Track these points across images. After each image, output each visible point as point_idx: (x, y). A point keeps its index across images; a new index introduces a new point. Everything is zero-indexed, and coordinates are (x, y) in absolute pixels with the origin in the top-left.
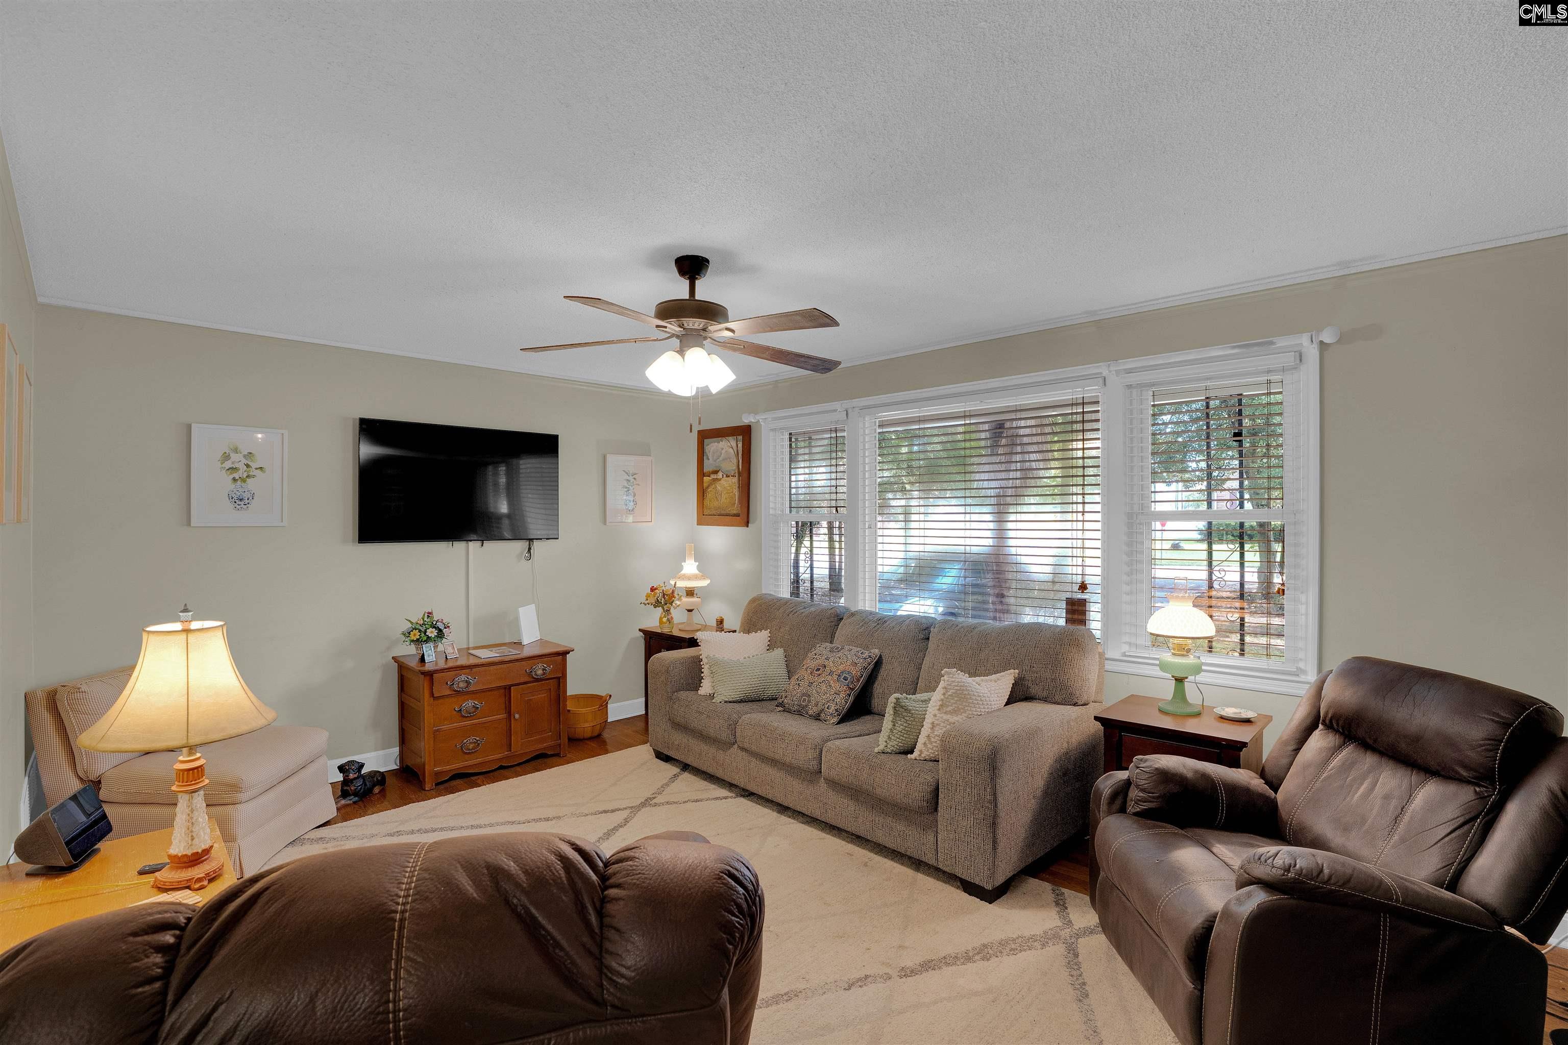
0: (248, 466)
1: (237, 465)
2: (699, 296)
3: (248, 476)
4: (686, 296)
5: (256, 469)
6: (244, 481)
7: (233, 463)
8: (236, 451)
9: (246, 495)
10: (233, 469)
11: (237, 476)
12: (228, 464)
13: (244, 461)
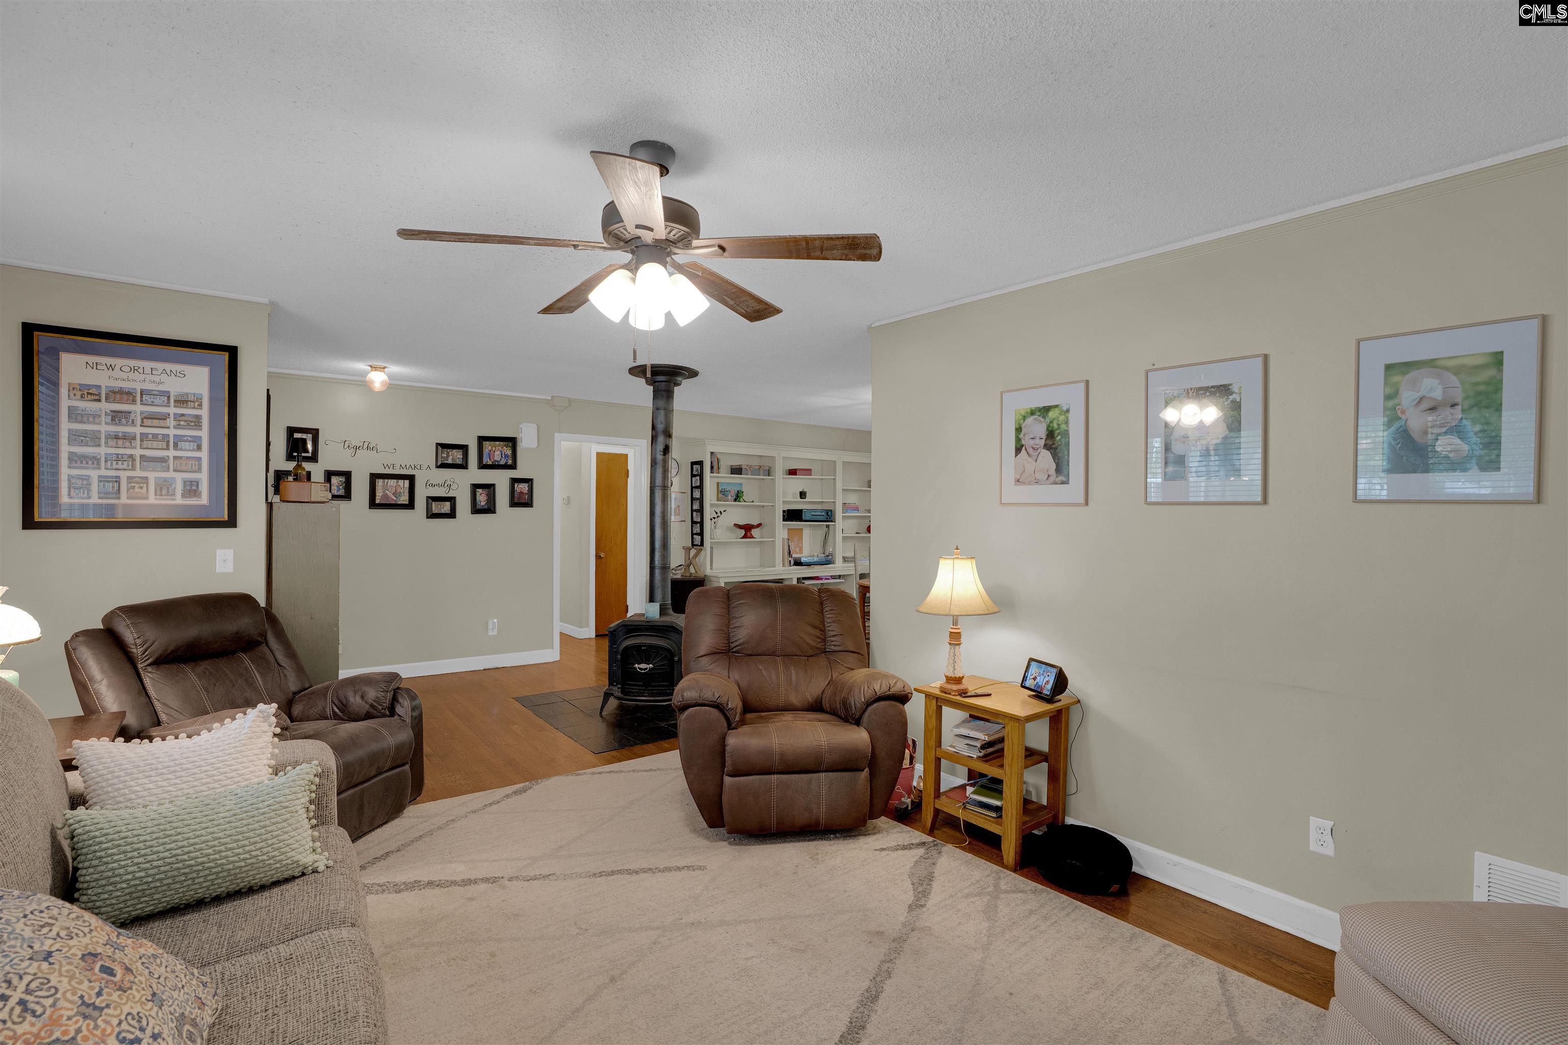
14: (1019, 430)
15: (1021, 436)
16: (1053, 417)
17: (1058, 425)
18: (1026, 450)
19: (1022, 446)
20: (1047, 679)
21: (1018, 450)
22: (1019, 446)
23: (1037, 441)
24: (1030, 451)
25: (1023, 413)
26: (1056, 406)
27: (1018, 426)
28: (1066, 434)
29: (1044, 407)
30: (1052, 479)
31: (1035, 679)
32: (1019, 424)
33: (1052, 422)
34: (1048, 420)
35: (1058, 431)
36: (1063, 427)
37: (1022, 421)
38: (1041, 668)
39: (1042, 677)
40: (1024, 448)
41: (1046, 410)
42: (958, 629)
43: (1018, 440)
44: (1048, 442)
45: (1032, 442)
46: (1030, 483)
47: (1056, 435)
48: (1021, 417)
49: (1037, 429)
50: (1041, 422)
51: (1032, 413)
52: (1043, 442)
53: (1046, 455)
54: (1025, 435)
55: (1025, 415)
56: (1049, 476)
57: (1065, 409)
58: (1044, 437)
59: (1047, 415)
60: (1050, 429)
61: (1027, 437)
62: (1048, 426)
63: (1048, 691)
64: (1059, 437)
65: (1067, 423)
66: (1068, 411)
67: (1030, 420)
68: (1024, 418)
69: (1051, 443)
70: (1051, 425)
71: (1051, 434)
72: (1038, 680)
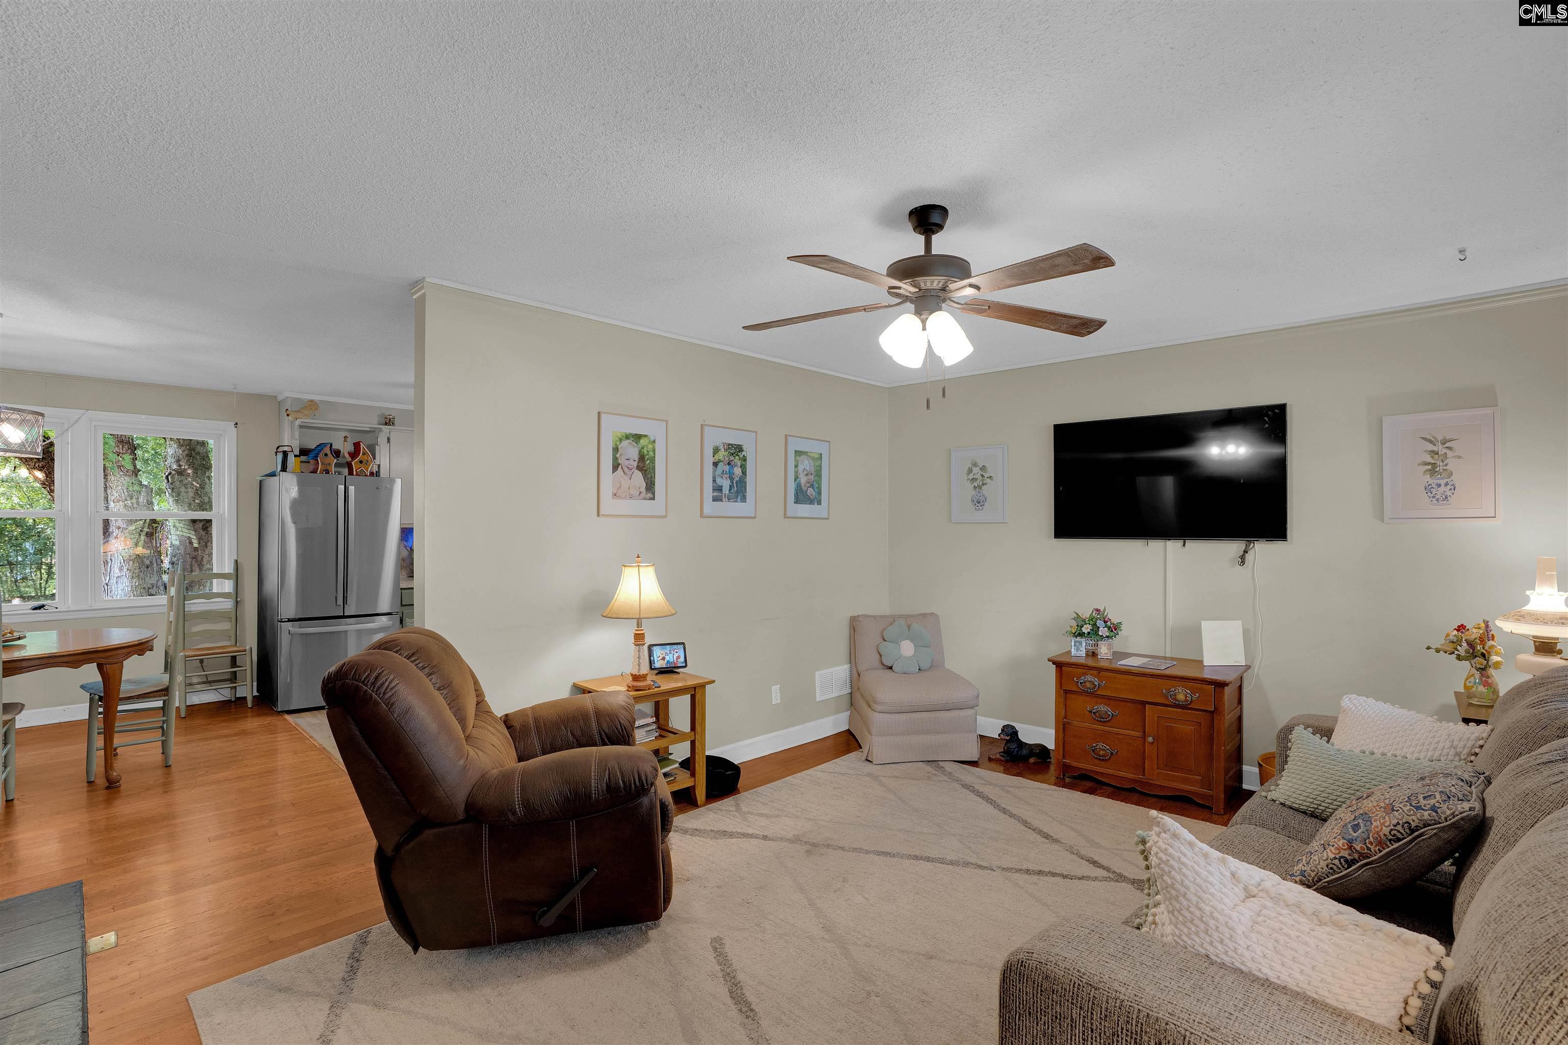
0: (982, 476)
1: (976, 476)
2: (935, 251)
3: (983, 484)
4: (922, 252)
5: (987, 478)
6: (980, 488)
7: (974, 475)
8: (975, 465)
9: (982, 499)
10: (974, 480)
11: (976, 484)
12: (971, 476)
13: (981, 473)
14: (616, 450)
15: (618, 456)
16: (644, 444)
17: (648, 451)
18: (622, 468)
19: (619, 464)
20: (676, 655)
21: (615, 467)
22: (615, 464)
23: (632, 462)
24: (626, 470)
25: (619, 435)
26: (646, 436)
27: (615, 447)
28: (653, 460)
29: (636, 434)
30: (644, 494)
31: (664, 659)
32: (616, 445)
33: (643, 448)
34: (640, 446)
35: (647, 457)
36: (651, 453)
37: (618, 443)
38: (666, 649)
39: (671, 656)
40: (620, 467)
41: (638, 437)
42: (642, 630)
43: (615, 459)
44: (640, 464)
45: (627, 462)
46: (625, 498)
47: (646, 459)
48: (617, 439)
49: (631, 452)
50: (634, 446)
51: (627, 437)
52: (635, 464)
53: (638, 475)
54: (621, 455)
55: (621, 437)
56: (640, 493)
57: (652, 439)
58: (637, 460)
59: (639, 441)
60: (642, 454)
61: (622, 457)
62: (640, 451)
63: (683, 663)
64: (648, 462)
65: (654, 451)
66: (654, 442)
67: (625, 443)
68: (621, 440)
69: (642, 465)
70: (642, 450)
71: (642, 458)
72: (667, 658)
